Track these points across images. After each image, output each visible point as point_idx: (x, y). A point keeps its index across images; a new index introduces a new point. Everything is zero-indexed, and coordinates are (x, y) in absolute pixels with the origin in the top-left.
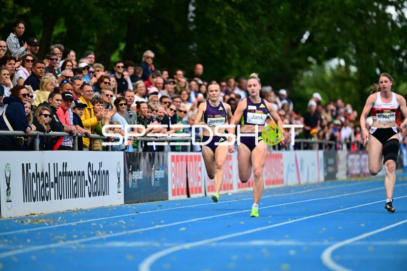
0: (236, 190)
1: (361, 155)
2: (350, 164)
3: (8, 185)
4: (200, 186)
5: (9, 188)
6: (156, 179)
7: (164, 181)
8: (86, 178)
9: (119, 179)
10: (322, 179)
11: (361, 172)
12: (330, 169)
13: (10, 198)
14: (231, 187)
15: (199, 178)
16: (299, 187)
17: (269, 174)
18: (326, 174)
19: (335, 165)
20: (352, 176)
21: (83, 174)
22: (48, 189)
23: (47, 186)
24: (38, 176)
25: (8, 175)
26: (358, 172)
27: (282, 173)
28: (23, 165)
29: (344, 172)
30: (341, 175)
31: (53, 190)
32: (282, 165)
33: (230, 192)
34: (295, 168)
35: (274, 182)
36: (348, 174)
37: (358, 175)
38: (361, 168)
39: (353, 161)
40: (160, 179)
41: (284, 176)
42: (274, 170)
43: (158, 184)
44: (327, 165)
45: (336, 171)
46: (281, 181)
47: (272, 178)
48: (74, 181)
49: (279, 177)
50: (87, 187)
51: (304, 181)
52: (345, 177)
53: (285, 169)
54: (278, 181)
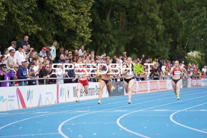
0: (149, 91)
1: (197, 80)
2: (193, 83)
3: (68, 93)
4: (136, 91)
5: (69, 94)
6: (120, 89)
8: (95, 90)
11: (197, 85)
12: (185, 85)
13: (69, 96)
14: (147, 91)
15: (136, 89)
17: (161, 86)
18: (183, 86)
19: (187, 83)
20: (193, 86)
21: (94, 89)
22: (82, 93)
23: (82, 92)
25: (68, 90)
26: (196, 85)
28: (73, 87)
29: (191, 85)
30: (189, 86)
31: (84, 94)
32: (166, 84)
33: (147, 92)
35: (163, 89)
36: (192, 86)
37: (196, 86)
38: (197, 84)
39: (194, 82)
40: (121, 89)
41: (167, 87)
42: (163, 85)
43: (120, 91)
44: (183, 83)
45: (187, 85)
47: (162, 88)
48: (91, 91)
49: (165, 87)
50: (95, 93)
52: (191, 87)
53: (167, 85)
54: (165, 89)
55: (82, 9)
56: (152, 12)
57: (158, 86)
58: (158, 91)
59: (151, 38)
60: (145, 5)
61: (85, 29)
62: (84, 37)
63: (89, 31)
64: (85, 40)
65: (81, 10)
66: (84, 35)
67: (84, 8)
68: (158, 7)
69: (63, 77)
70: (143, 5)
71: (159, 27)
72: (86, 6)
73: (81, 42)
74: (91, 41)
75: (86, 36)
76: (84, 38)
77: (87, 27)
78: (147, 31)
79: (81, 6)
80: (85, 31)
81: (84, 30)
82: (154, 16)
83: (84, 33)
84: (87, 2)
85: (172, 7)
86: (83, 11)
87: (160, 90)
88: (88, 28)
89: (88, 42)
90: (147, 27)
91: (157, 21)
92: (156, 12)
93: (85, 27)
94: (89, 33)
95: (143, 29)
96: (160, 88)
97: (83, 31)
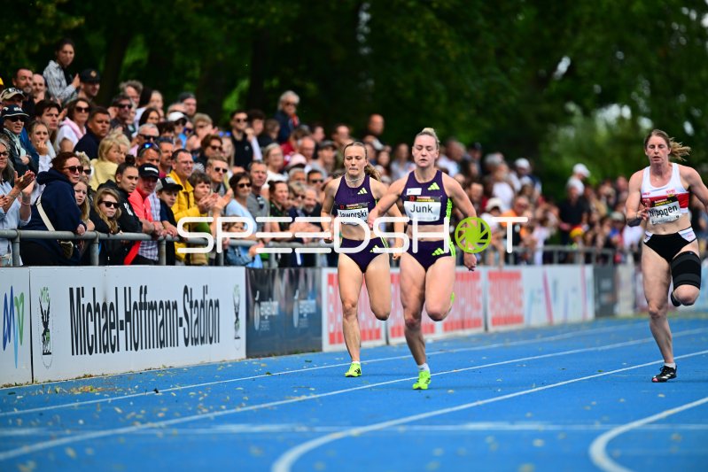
3: (46, 324)
4: (377, 326)
5: (46, 330)
6: (301, 317)
7: (316, 318)
9: (237, 314)
10: (590, 315)
13: (48, 348)
16: (550, 330)
17: (498, 306)
18: (598, 306)
22: (113, 333)
24: (97, 309)
25: (45, 308)
27: (520, 304)
29: (630, 304)
30: (624, 308)
31: (122, 333)
34: (542, 296)
36: (635, 305)
40: (309, 315)
41: (524, 310)
45: (615, 301)
46: (519, 319)
47: (504, 313)
48: (160, 319)
49: (516, 312)
51: (558, 318)
52: (630, 312)
53: (526, 299)
54: (513, 320)
57: (480, 300)
58: (481, 330)
69: (20, 227)
96: (490, 315)
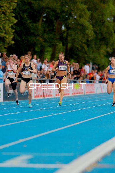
14: (69, 94)
32: (94, 87)
34: (100, 88)
41: (95, 91)
42: (90, 89)
47: (89, 91)
53: (95, 89)
54: (92, 92)
55: (3, 8)
56: (83, 17)
59: (80, 43)
60: (75, 10)
61: (7, 29)
62: (5, 37)
63: (11, 31)
64: (5, 40)
65: (2, 10)
66: (5, 35)
67: (6, 8)
68: (89, 13)
70: (73, 10)
71: (88, 32)
72: (8, 6)
73: (2, 43)
74: (13, 42)
75: (7, 36)
76: (5, 39)
77: (10, 27)
78: (77, 35)
79: (2, 5)
80: (7, 31)
81: (5, 30)
82: (84, 22)
83: (5, 33)
84: (9, 1)
85: (103, 16)
86: (4, 10)
87: (86, 94)
88: (10, 29)
89: (9, 43)
90: (77, 31)
91: (86, 26)
92: (86, 17)
93: (7, 27)
94: (11, 34)
95: (73, 34)
97: (4, 32)
